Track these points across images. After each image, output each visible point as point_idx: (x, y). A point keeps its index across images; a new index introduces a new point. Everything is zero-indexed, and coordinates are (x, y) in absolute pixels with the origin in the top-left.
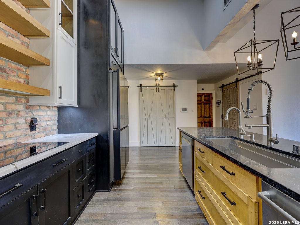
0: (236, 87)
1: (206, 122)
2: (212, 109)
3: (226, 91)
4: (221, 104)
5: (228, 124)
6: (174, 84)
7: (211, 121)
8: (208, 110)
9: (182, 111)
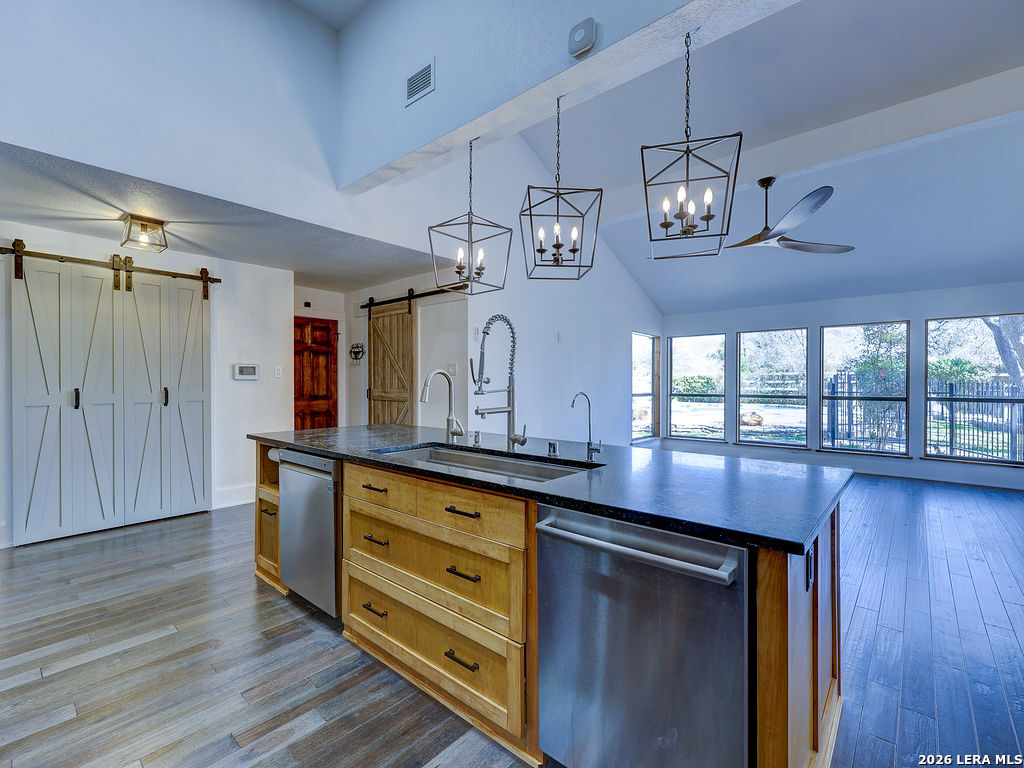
0: (410, 312)
1: (318, 414)
2: (336, 371)
3: (381, 320)
4: (366, 356)
5: (384, 415)
6: (204, 272)
7: (332, 409)
8: (323, 372)
9: (238, 376)
